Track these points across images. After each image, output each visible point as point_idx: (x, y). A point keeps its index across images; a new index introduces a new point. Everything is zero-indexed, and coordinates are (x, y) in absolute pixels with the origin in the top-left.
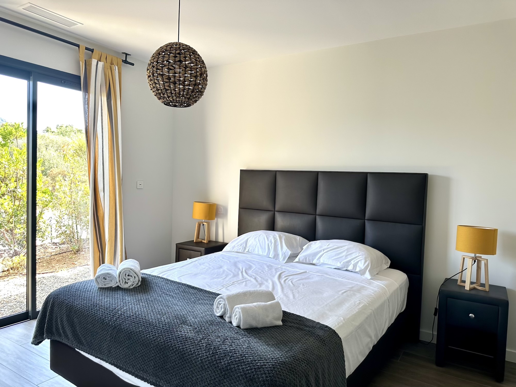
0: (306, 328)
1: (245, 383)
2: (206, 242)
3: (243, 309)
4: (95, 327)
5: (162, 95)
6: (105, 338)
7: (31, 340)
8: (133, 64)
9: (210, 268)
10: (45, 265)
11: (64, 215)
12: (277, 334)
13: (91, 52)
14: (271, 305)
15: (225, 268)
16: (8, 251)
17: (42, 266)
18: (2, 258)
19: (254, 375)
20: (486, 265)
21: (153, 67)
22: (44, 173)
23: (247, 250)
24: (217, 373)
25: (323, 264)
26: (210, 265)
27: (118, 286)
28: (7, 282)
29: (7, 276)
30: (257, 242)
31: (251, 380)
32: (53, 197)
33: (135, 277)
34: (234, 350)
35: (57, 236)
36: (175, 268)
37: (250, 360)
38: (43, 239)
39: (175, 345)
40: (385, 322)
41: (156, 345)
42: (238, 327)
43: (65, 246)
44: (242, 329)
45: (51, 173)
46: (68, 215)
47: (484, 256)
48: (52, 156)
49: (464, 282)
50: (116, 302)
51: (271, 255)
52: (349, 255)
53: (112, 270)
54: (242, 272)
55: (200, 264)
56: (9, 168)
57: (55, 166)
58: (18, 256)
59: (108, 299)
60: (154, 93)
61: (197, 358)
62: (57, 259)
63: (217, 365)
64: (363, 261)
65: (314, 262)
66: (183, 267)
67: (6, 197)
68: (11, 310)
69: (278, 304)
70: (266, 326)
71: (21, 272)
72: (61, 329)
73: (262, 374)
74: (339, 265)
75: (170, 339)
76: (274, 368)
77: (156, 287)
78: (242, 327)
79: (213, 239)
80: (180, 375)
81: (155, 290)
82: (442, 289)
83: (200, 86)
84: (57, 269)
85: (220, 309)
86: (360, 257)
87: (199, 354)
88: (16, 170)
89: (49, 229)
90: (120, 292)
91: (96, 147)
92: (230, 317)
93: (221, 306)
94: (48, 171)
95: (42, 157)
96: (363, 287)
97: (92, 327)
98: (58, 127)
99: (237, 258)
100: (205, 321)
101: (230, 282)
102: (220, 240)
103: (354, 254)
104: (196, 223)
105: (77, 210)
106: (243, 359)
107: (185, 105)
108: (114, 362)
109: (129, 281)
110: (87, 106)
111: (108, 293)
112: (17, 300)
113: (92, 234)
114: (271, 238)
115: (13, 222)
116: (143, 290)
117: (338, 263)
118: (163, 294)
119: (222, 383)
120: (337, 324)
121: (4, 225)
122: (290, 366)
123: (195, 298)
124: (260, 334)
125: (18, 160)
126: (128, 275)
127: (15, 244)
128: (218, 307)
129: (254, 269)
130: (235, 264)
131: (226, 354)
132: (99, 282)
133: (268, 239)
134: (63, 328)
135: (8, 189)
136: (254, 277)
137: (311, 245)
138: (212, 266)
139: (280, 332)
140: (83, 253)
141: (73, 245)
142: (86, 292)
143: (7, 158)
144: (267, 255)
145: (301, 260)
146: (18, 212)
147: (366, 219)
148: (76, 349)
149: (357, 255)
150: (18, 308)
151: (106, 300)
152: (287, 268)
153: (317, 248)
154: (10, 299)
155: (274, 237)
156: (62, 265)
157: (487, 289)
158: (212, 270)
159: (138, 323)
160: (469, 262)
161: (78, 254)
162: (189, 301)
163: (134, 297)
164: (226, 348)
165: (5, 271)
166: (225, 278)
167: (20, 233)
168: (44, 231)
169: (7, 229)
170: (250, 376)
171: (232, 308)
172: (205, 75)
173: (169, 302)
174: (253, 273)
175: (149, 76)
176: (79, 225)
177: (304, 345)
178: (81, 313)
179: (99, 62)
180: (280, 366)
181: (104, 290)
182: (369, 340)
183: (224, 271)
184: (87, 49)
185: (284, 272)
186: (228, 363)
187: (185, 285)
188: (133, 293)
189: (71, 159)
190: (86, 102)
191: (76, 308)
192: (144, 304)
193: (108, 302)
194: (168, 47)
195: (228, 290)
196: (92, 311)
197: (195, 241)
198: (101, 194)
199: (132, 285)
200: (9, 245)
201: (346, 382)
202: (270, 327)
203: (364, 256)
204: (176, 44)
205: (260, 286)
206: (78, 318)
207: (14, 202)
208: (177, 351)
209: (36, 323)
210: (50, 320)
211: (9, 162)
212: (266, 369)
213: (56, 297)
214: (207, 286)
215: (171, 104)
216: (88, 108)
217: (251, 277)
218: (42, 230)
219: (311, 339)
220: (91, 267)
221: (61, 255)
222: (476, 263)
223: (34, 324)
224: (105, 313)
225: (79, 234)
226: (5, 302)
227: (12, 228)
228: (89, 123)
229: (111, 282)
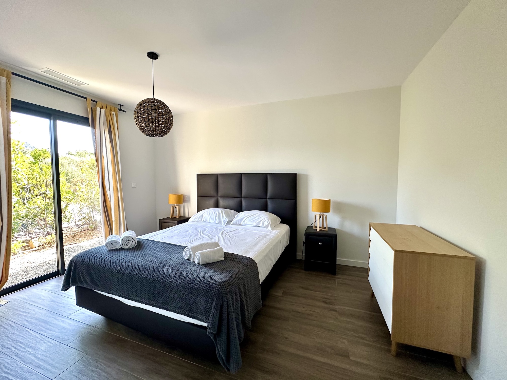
0: (237, 260)
1: (204, 295)
2: (178, 217)
3: (201, 254)
4: (106, 275)
5: (144, 130)
6: (114, 281)
7: (61, 288)
8: (125, 112)
9: (181, 232)
10: (71, 239)
11: (83, 207)
12: (221, 265)
13: (95, 103)
14: (217, 250)
15: (190, 231)
16: (43, 233)
17: (69, 240)
18: (38, 238)
19: (209, 290)
20: (326, 218)
21: (138, 112)
22: (68, 181)
23: (203, 220)
24: (186, 292)
25: (247, 224)
26: (180, 230)
27: (122, 248)
28: (42, 253)
29: (43, 249)
30: (208, 215)
31: (207, 293)
32: (74, 195)
33: (133, 241)
34: (196, 277)
35: (79, 220)
36: (159, 234)
37: (206, 282)
38: (68, 223)
39: (160, 279)
40: (279, 252)
41: (148, 280)
42: (199, 264)
43: (86, 226)
44: (201, 265)
45: (73, 180)
46: (86, 206)
47: (325, 213)
48: (74, 170)
49: (316, 227)
50: (120, 257)
51: (217, 222)
52: (260, 218)
53: (117, 238)
54: (200, 233)
55: (175, 231)
56: (40, 178)
57: (76, 176)
58: (50, 236)
59: (115, 256)
60: (139, 129)
61: (174, 285)
62: (80, 235)
63: (186, 287)
64: (267, 221)
65: (241, 224)
66: (163, 233)
67: (38, 197)
68: (46, 271)
69: (221, 249)
70: (215, 261)
71: (53, 245)
72: (82, 279)
73: (213, 289)
74: (254, 224)
75: (157, 276)
76: (220, 284)
77: (147, 246)
78: (201, 264)
79: (182, 215)
80: (164, 296)
81: (146, 248)
82: (307, 231)
83: (169, 125)
84: (80, 241)
85: (187, 255)
86: (266, 218)
87: (176, 282)
88: (45, 179)
89: (73, 216)
90: (123, 252)
91: (103, 162)
92: (194, 259)
93: (187, 253)
94: (71, 180)
95: (66, 170)
96: (268, 234)
97: (104, 274)
98: (77, 152)
99: (197, 225)
100: (178, 263)
101: (193, 239)
102: (187, 215)
103: (262, 217)
104: (171, 207)
105: (92, 203)
106: (202, 282)
107: (160, 136)
108: (120, 294)
109: (129, 244)
110: (94, 137)
111: (115, 252)
112: (50, 264)
113: (103, 218)
114: (217, 212)
115: (45, 213)
116: (138, 249)
117: (254, 223)
118: (151, 250)
119: (190, 297)
120: (254, 256)
121: (38, 216)
122: (229, 282)
123: (172, 250)
124: (211, 266)
125: (46, 173)
126: (128, 241)
127: (48, 228)
128: (186, 254)
129: (207, 231)
130: (196, 229)
131: (192, 280)
132: (108, 247)
133: (215, 213)
134: (83, 277)
135: (40, 192)
136: (207, 235)
137: (239, 214)
138: (182, 231)
139: (223, 264)
140: (98, 230)
141: (91, 225)
142: (99, 254)
143: (38, 172)
144: (215, 222)
145: (234, 223)
146: (49, 207)
147: (268, 198)
148: (94, 290)
149: (264, 218)
150: (51, 269)
151: (113, 257)
152: (227, 228)
153: (242, 216)
154: (45, 263)
155: (218, 212)
156: (84, 238)
157: (327, 229)
158: (182, 233)
159: (135, 269)
160: (318, 217)
161: (95, 230)
162: (168, 252)
163: (133, 253)
164: (192, 277)
165: (41, 246)
166: (190, 237)
167: (51, 220)
168: (70, 218)
169: (40, 218)
170: (206, 291)
171: (194, 254)
172: (172, 118)
173: (156, 254)
174: (207, 233)
175: (135, 118)
176: (95, 212)
177: (237, 269)
178: (96, 267)
179: (102, 109)
180: (223, 282)
181: (112, 251)
182: (271, 262)
183: (189, 233)
184: (92, 100)
185: (225, 230)
186: (193, 285)
187: (165, 243)
188: (132, 251)
189: (86, 171)
190: (94, 134)
191: (93, 264)
192: (139, 257)
193: (115, 258)
194: (147, 101)
195: (192, 244)
196: (104, 265)
197: (171, 217)
198: (108, 192)
199: (131, 246)
200: (43, 229)
201: (260, 286)
202: (217, 262)
203: (267, 218)
204: (152, 99)
205: (211, 240)
206: (94, 270)
207: (45, 201)
208: (161, 282)
209: (64, 277)
210: (74, 273)
211: (39, 174)
212: (215, 285)
213: (78, 259)
214: (179, 243)
215: (151, 135)
216: (96, 138)
217: (206, 235)
218: (67, 217)
219: (240, 266)
220: (104, 238)
221: (83, 232)
222: (321, 217)
223: (63, 277)
224: (112, 265)
225: (95, 218)
226: (41, 266)
227: (45, 217)
228: (97, 147)
229: (116, 246)
